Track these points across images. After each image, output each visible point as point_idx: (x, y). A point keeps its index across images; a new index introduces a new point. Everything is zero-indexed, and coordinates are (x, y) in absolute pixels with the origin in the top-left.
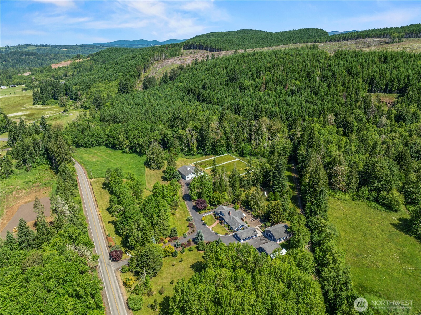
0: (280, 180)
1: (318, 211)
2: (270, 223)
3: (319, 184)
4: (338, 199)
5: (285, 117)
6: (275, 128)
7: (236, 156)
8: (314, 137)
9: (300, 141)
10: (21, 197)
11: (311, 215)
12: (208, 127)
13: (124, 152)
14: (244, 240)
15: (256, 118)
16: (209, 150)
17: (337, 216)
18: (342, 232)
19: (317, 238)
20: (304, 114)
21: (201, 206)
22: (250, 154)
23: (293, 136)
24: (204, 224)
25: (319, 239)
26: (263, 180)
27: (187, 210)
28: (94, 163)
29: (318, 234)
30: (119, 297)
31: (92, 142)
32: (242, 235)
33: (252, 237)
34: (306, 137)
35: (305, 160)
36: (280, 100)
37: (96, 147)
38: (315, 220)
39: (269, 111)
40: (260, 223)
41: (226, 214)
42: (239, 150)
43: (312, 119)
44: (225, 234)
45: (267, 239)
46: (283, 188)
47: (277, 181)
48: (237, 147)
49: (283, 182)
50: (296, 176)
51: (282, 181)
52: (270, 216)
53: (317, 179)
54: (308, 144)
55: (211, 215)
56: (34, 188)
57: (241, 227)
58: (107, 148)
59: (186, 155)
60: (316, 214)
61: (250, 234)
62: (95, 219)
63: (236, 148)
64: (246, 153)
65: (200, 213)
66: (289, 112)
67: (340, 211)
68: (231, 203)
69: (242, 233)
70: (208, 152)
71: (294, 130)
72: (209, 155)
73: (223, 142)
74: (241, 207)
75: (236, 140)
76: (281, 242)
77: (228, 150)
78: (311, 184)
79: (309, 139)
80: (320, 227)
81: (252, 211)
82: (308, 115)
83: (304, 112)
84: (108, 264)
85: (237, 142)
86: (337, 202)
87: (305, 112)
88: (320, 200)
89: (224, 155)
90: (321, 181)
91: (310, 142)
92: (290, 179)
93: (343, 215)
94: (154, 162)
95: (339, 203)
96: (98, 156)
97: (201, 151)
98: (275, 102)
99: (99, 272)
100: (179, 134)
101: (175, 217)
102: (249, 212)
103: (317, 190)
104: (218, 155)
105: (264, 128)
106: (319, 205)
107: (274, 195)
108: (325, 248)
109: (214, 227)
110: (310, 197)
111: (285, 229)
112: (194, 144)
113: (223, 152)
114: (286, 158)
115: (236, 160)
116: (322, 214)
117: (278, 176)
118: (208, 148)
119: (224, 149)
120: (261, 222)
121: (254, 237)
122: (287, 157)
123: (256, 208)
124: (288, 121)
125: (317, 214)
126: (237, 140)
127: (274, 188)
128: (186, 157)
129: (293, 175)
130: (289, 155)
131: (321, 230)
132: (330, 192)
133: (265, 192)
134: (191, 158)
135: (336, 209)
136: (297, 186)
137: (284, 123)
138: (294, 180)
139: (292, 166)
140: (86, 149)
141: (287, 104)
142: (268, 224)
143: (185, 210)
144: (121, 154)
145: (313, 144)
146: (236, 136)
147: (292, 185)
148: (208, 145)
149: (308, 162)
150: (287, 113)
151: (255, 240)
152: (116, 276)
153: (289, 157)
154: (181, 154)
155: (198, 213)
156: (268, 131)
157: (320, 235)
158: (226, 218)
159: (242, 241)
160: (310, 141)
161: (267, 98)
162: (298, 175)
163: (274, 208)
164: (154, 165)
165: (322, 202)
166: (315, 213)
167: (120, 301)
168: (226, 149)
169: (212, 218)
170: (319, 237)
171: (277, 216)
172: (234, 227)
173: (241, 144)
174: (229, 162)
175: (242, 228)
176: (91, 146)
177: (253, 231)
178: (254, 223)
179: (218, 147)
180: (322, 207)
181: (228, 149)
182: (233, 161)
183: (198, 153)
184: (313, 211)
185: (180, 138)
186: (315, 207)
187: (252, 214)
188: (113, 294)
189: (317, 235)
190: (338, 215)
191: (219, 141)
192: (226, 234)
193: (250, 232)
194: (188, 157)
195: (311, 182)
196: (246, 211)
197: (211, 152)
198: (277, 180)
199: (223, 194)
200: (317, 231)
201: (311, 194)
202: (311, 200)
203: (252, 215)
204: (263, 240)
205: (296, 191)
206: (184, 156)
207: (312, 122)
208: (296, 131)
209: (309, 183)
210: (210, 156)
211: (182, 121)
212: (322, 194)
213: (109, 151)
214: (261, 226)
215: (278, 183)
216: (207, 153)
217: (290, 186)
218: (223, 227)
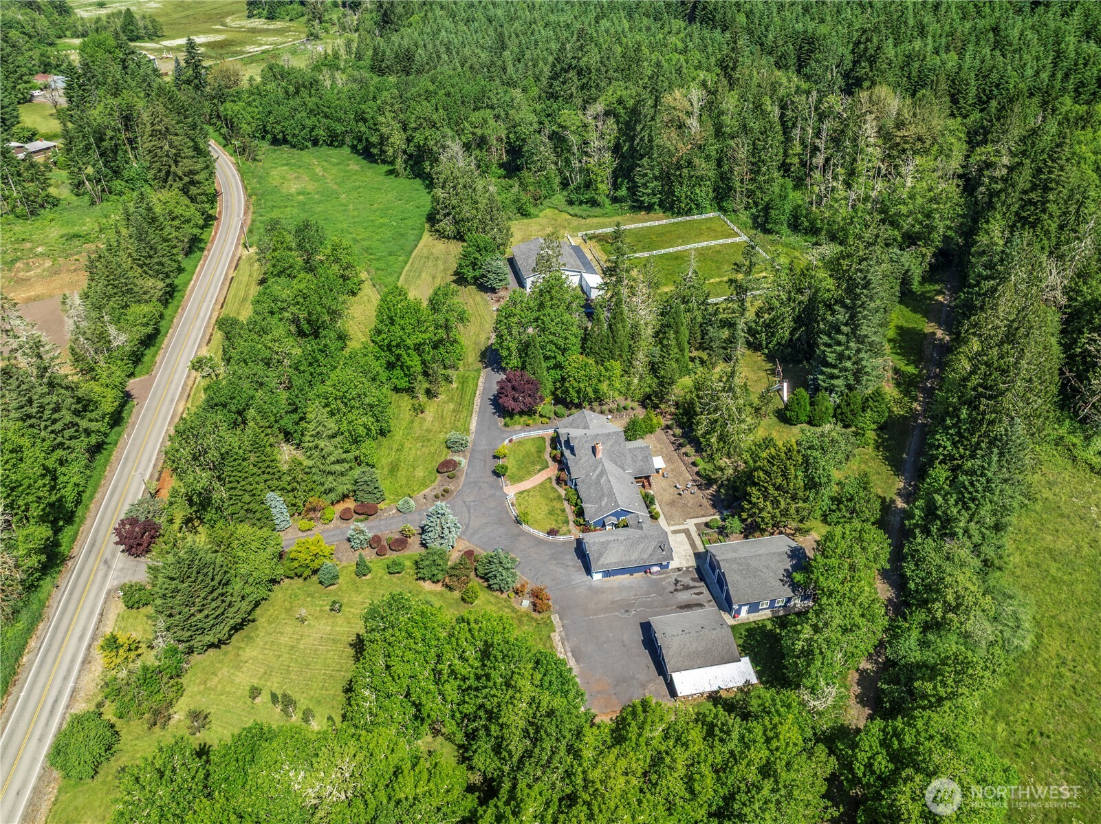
0: (847, 348)
1: (962, 524)
2: (743, 521)
3: (1007, 401)
4: (1092, 469)
5: (973, 91)
6: (912, 131)
7: (743, 226)
8: (1057, 183)
9: (997, 194)
10: (28, 279)
11: (927, 532)
12: (656, 106)
13: (391, 172)
14: (607, 574)
15: (852, 84)
16: (650, 189)
17: (1059, 545)
18: (1056, 631)
19: (909, 648)
20: (1058, 85)
21: (515, 400)
22: (795, 226)
23: (980, 170)
24: (497, 474)
25: (916, 656)
26: (792, 334)
27: (471, 403)
28: (289, 197)
29: (926, 627)
30: (56, 701)
31: (312, 130)
32: (601, 555)
33: (646, 569)
34: (1023, 179)
35: (987, 278)
36: (974, 28)
37: (325, 148)
38: (935, 559)
39: (916, 65)
40: (712, 511)
41: (583, 452)
42: (756, 204)
43: (1085, 107)
44: (548, 528)
45: (704, 590)
46: (858, 381)
47: (839, 348)
48: (753, 192)
49: (862, 355)
50: (940, 334)
51: (858, 351)
52: (746, 496)
53: (1004, 372)
54: (1022, 207)
55: (543, 438)
56: (77, 257)
57: (617, 515)
58: (352, 155)
59: (571, 203)
60: (947, 531)
61: (636, 556)
62: (173, 385)
63: (750, 194)
64: (781, 215)
65: (506, 425)
66: (995, 76)
67: (1078, 527)
68: (635, 405)
69: (605, 545)
70: (646, 198)
71: (990, 148)
72: (649, 208)
73: (705, 168)
74: (668, 427)
75: (753, 164)
76: (754, 617)
77: (722, 200)
78: (974, 389)
79: (1034, 188)
80: (938, 605)
81: (699, 449)
82: (1076, 90)
83: (1059, 76)
84: (106, 562)
85: (758, 172)
86: (1081, 483)
87: (1066, 76)
88: (983, 475)
89: (703, 216)
90: (1020, 385)
91: (1031, 202)
92: (909, 343)
93: (1086, 550)
94: (449, 214)
95: (1088, 488)
96: (314, 178)
97: (623, 192)
98: (951, 34)
99: (62, 586)
100: (560, 126)
101: (416, 424)
102: (686, 454)
103: (992, 422)
104: (679, 214)
105: (870, 128)
106: (973, 499)
107: (812, 404)
108: (909, 740)
109: (528, 491)
110: (954, 444)
111: (788, 564)
112: (602, 163)
113: (698, 205)
114: (923, 256)
115: (737, 239)
116: (977, 539)
117: (845, 329)
118: (645, 185)
119: (704, 193)
120: (714, 506)
121: (655, 569)
122: (929, 252)
123: (715, 446)
124: (982, 111)
125: (953, 535)
126: (755, 169)
127: (823, 373)
128: (571, 210)
129: (929, 327)
130: (940, 245)
131: (943, 618)
132: (1062, 431)
133: (785, 385)
134: (584, 214)
135: (1066, 511)
136: (929, 377)
137: (965, 117)
138: (928, 351)
139: (939, 292)
140: (295, 151)
141: (1000, 44)
142: (736, 523)
143: (466, 403)
144: (381, 178)
145: (1044, 211)
146: (755, 151)
147: (911, 369)
148: (646, 170)
149: (996, 290)
150: (985, 77)
151: (657, 582)
152: (102, 614)
153: (934, 255)
154: (560, 197)
155: (501, 422)
156: (880, 142)
157: (930, 637)
158: (579, 466)
159: (597, 577)
160: (1033, 195)
161: (928, 18)
162: (949, 330)
163: (767, 468)
164: (446, 225)
165: (987, 489)
166: (943, 527)
167: (47, 724)
168: (711, 195)
169: (540, 451)
170: (924, 644)
171: (775, 503)
172: (589, 508)
173: (770, 181)
174: (705, 244)
175: (622, 520)
176: (309, 144)
177: (654, 544)
178: (685, 505)
179: (681, 184)
180: (985, 511)
181: (722, 196)
182: (721, 242)
183: (615, 200)
184: (938, 517)
185: (558, 140)
186: (952, 501)
187: (694, 464)
188: (44, 687)
189: (915, 634)
190: (1064, 543)
191: (690, 163)
192: (552, 532)
193: (642, 546)
194: (576, 209)
195: (975, 380)
196: (681, 445)
197: (655, 200)
198: (839, 344)
199: (607, 370)
200: (921, 616)
201: (959, 434)
202: (953, 458)
203: (696, 469)
204: (687, 588)
205: (915, 399)
206: (564, 206)
207: (1081, 124)
208: (997, 151)
209: (965, 380)
210: (652, 215)
211: (584, 81)
212: (1001, 454)
213: (355, 164)
214: (707, 525)
215: (841, 357)
216: (642, 202)
217: (896, 371)
218: (559, 497)
